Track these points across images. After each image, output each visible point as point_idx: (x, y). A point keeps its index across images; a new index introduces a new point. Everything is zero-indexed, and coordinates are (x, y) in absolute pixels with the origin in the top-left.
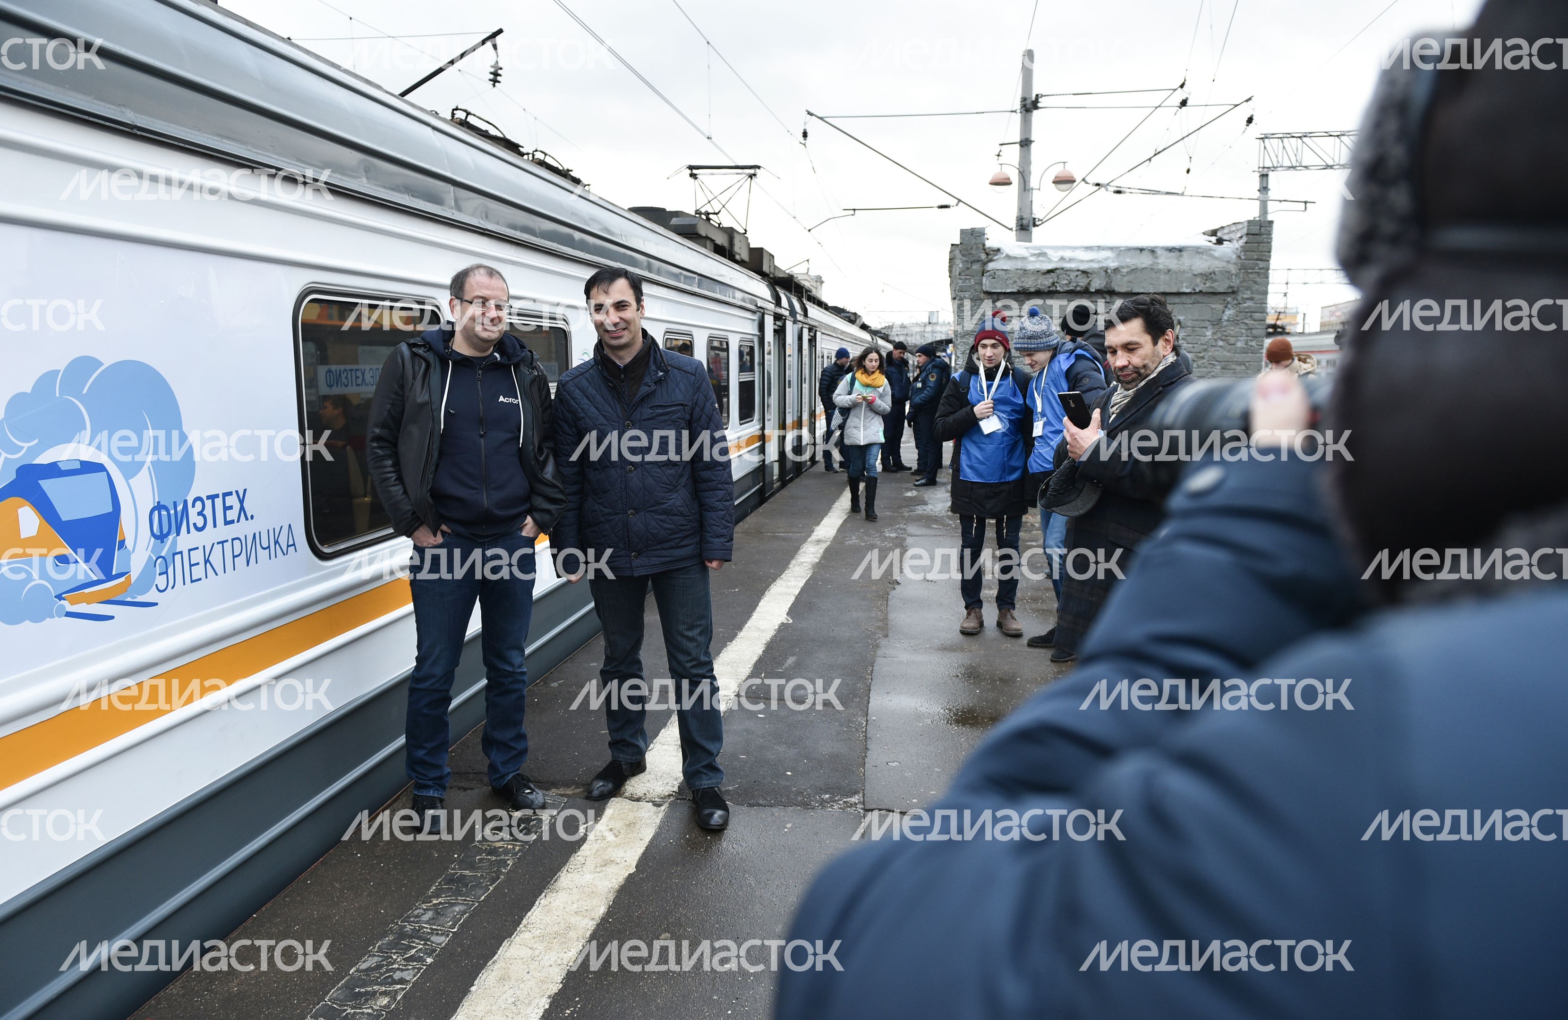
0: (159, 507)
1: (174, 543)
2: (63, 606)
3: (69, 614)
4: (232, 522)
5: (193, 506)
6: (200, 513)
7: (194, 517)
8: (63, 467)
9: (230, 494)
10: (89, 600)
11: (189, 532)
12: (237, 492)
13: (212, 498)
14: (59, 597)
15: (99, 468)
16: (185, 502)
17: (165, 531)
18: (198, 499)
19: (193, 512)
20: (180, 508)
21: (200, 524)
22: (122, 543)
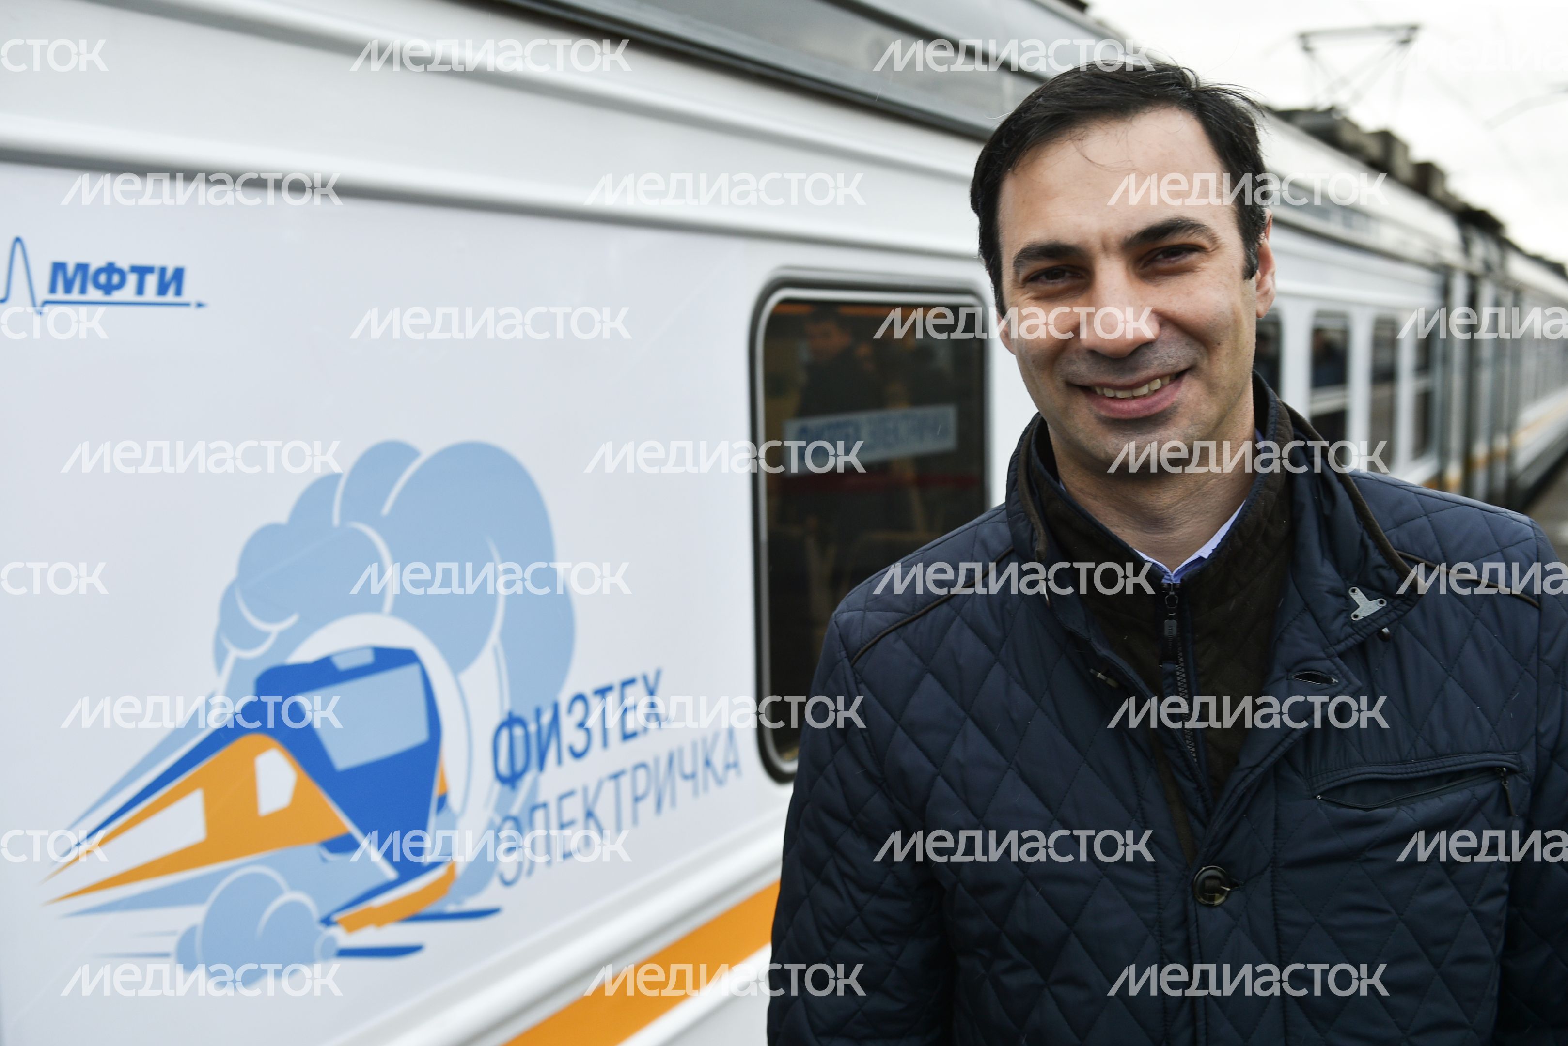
0: (511, 721)
1: (534, 789)
2: (332, 940)
3: (346, 953)
4: (634, 735)
5: (570, 710)
6: (581, 725)
7: (571, 736)
8: (342, 664)
9: (631, 682)
10: (380, 918)
11: (560, 761)
12: (645, 678)
13: (602, 692)
14: (327, 921)
15: (406, 657)
16: (556, 708)
17: (519, 764)
18: (580, 697)
19: (568, 724)
20: (546, 718)
21: (579, 747)
22: (442, 801)
